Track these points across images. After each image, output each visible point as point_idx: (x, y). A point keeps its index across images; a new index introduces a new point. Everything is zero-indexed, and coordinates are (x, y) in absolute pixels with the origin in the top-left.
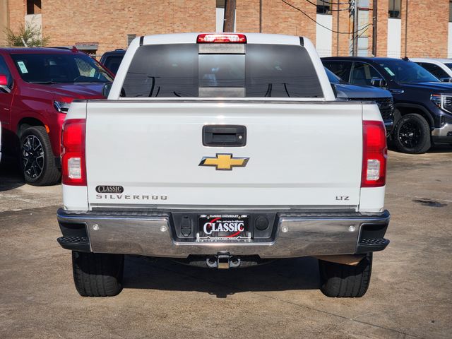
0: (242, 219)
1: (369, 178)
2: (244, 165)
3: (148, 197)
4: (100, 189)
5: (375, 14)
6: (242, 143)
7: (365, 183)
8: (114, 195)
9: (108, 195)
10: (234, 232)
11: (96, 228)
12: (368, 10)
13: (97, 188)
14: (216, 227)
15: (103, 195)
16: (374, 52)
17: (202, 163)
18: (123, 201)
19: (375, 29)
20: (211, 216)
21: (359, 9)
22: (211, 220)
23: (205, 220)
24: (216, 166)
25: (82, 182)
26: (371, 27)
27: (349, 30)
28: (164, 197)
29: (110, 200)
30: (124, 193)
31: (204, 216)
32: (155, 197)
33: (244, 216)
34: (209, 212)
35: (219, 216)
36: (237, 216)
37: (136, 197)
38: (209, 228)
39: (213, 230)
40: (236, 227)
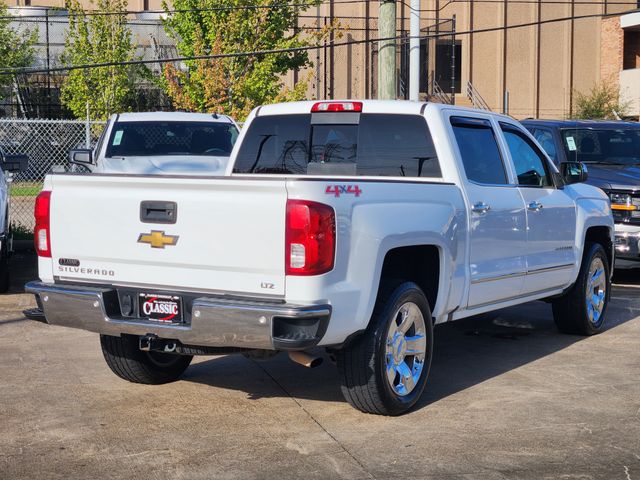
0: (175, 301)
1: (294, 266)
2: (174, 243)
3: (99, 272)
4: (63, 262)
6: (172, 221)
7: (290, 271)
8: (73, 268)
9: (68, 267)
10: (169, 315)
13: (60, 261)
14: (154, 307)
15: (64, 267)
17: (140, 240)
18: (79, 275)
20: (149, 295)
22: (149, 299)
23: (143, 300)
24: (151, 243)
25: (48, 253)
28: (112, 273)
29: (69, 273)
30: (80, 267)
31: (142, 295)
32: (104, 273)
33: (176, 298)
34: (146, 291)
35: (155, 296)
36: (170, 297)
37: (89, 271)
38: (148, 309)
39: (152, 310)
40: (170, 309)
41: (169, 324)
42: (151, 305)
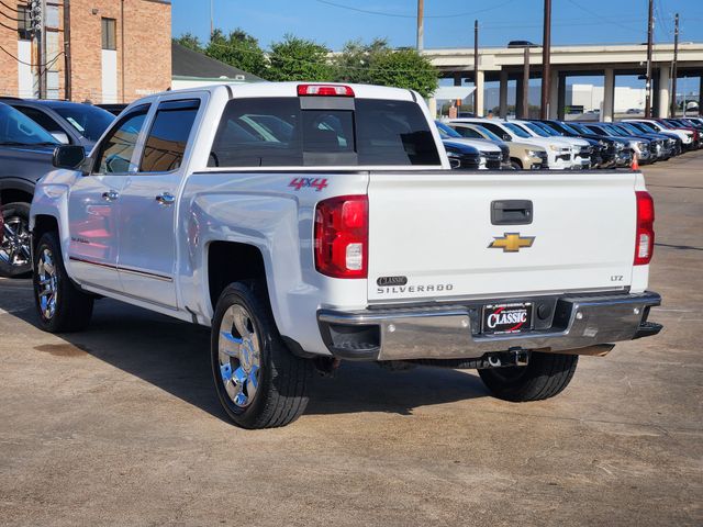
0: (526, 307)
1: (640, 255)
2: (529, 245)
3: (433, 288)
4: (382, 282)
5: (67, 37)
6: (528, 220)
7: (638, 261)
8: (397, 288)
9: (391, 288)
10: (517, 324)
11: (392, 329)
12: (57, 30)
13: (378, 281)
14: (501, 318)
15: (385, 288)
16: (68, 95)
17: (491, 246)
18: (407, 295)
19: (67, 60)
20: (496, 306)
21: (47, 29)
22: (497, 311)
23: (489, 312)
24: (503, 247)
25: (362, 273)
26: (62, 57)
27: (32, 61)
28: (449, 287)
29: (392, 294)
30: (407, 285)
31: (489, 307)
32: (440, 288)
33: (528, 304)
34: (494, 302)
35: (505, 306)
36: (521, 304)
37: (420, 289)
38: (493, 321)
39: (497, 323)
40: (519, 317)
41: (517, 335)
42: (497, 317)
